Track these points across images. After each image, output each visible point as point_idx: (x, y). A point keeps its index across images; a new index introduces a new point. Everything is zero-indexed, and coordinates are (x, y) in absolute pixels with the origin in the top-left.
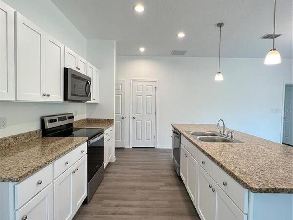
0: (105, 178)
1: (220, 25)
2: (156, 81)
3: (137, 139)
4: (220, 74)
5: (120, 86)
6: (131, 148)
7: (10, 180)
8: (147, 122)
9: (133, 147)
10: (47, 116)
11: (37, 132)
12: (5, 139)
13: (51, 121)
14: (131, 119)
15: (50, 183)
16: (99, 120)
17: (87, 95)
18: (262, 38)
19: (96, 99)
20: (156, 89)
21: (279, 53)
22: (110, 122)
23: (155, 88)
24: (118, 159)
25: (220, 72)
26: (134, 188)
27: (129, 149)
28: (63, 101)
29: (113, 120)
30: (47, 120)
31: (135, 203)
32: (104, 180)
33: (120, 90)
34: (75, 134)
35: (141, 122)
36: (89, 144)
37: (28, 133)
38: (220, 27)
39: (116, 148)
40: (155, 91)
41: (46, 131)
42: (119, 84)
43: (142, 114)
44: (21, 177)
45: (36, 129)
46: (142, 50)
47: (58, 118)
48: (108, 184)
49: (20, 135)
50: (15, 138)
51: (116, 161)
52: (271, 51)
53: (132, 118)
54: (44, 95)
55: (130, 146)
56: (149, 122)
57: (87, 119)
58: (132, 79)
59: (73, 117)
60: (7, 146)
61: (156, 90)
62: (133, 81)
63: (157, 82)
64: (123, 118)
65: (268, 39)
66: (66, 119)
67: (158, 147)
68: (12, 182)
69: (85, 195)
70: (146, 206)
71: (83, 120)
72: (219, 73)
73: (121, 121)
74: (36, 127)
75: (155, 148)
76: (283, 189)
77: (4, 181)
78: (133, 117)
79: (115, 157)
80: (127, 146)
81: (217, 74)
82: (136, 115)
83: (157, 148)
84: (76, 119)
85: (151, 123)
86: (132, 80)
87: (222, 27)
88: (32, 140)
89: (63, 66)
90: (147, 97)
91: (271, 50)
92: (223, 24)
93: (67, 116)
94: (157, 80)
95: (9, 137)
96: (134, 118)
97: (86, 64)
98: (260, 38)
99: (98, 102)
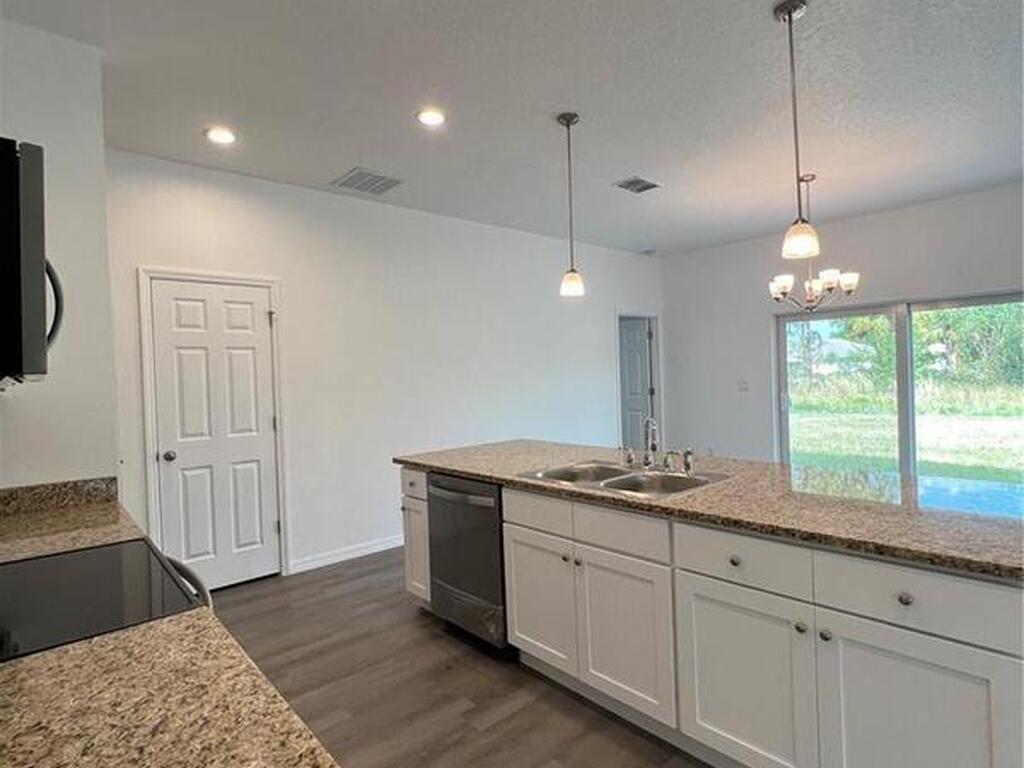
1: (568, 119)
2: (269, 287)
4: (576, 275)
8: (238, 467)
14: (152, 467)
20: (271, 318)
21: (813, 231)
23: (267, 316)
25: (575, 267)
29: (115, 479)
35: (206, 471)
38: (568, 126)
40: (268, 328)
52: (796, 226)
53: (158, 458)
56: (247, 465)
58: (149, 267)
61: (271, 324)
62: (152, 278)
63: (275, 287)
65: (628, 191)
67: (295, 566)
72: (573, 271)
75: (284, 574)
81: (564, 276)
82: (179, 440)
83: (293, 571)
85: (259, 469)
86: (145, 271)
90: (230, 355)
91: (796, 222)
92: (575, 120)
94: (272, 282)
96: (170, 459)
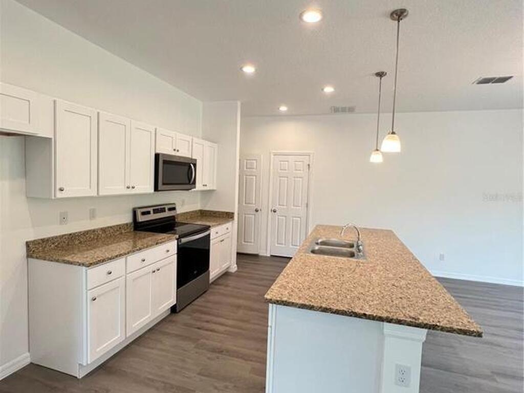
0: (210, 290)
1: (380, 75)
3: (278, 244)
4: (378, 152)
5: (254, 163)
6: (268, 257)
7: (83, 265)
9: (272, 256)
10: (140, 208)
11: (127, 225)
12: (94, 231)
13: (143, 214)
15: (121, 277)
16: (215, 213)
17: (190, 182)
18: (478, 83)
19: (208, 185)
22: (229, 216)
23: (308, 167)
24: (241, 270)
26: (239, 307)
27: (266, 257)
28: (153, 191)
29: (233, 213)
30: (139, 212)
31: (230, 322)
32: (208, 292)
33: (253, 168)
34: (178, 230)
35: (284, 218)
36: (180, 243)
37: (117, 226)
38: (380, 77)
39: (238, 254)
40: (308, 170)
41: (139, 224)
42: (253, 160)
43: (287, 206)
44: (91, 264)
45: (126, 222)
46: (283, 109)
47: (154, 210)
48: (211, 298)
49: (108, 227)
50: (104, 230)
51: (236, 272)
53: (271, 211)
54: (128, 188)
55: (266, 253)
56: (297, 219)
57: (201, 211)
58: (273, 151)
59: (174, 209)
60: (96, 237)
62: (274, 155)
63: (311, 155)
64: (257, 211)
65: (490, 84)
66: (165, 211)
68: (85, 266)
69: (172, 301)
70: (240, 328)
71: (193, 212)
72: (377, 150)
73: (255, 215)
74: (127, 219)
76: (293, 303)
77: (80, 265)
78: (273, 209)
79: (236, 266)
80: (262, 253)
81: (373, 153)
82: (277, 207)
84: (180, 210)
85: (301, 221)
86: (273, 153)
87: (383, 78)
88: (121, 233)
89: (154, 151)
90: (295, 180)
92: (384, 74)
93: (167, 207)
94: (311, 153)
95: (98, 229)
96: (275, 212)
97: (191, 142)
98: (475, 84)
99: (215, 189)
